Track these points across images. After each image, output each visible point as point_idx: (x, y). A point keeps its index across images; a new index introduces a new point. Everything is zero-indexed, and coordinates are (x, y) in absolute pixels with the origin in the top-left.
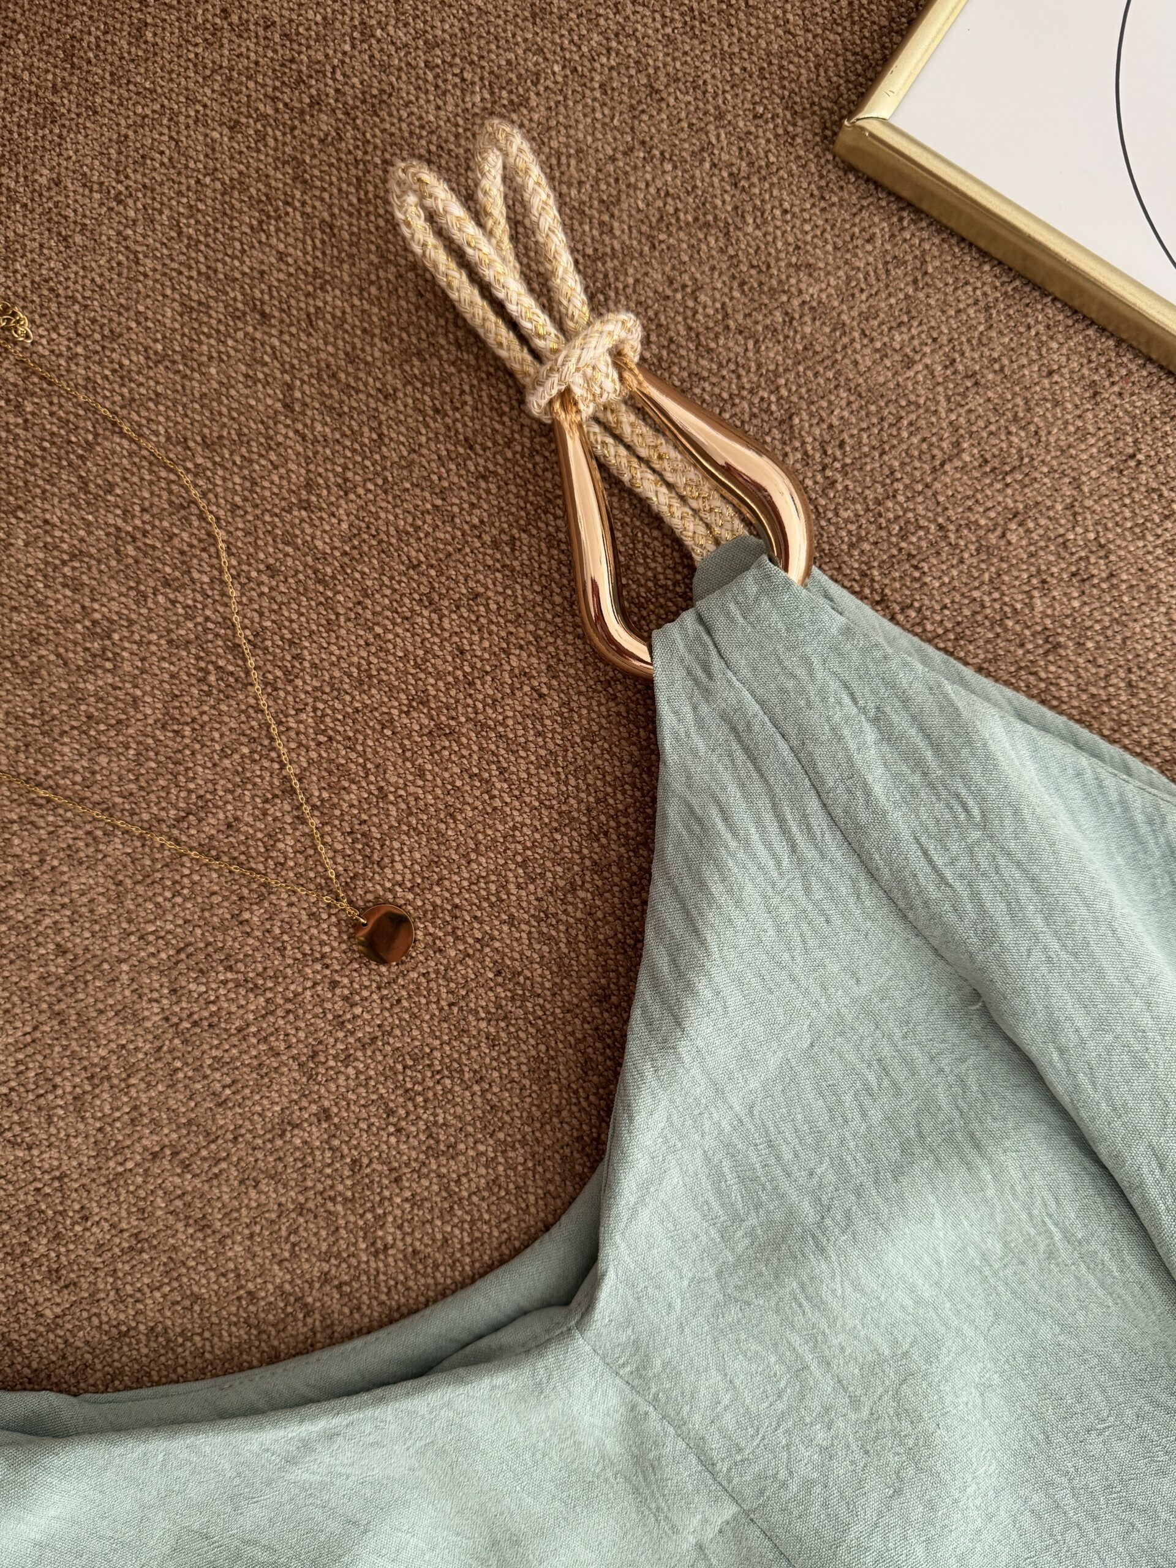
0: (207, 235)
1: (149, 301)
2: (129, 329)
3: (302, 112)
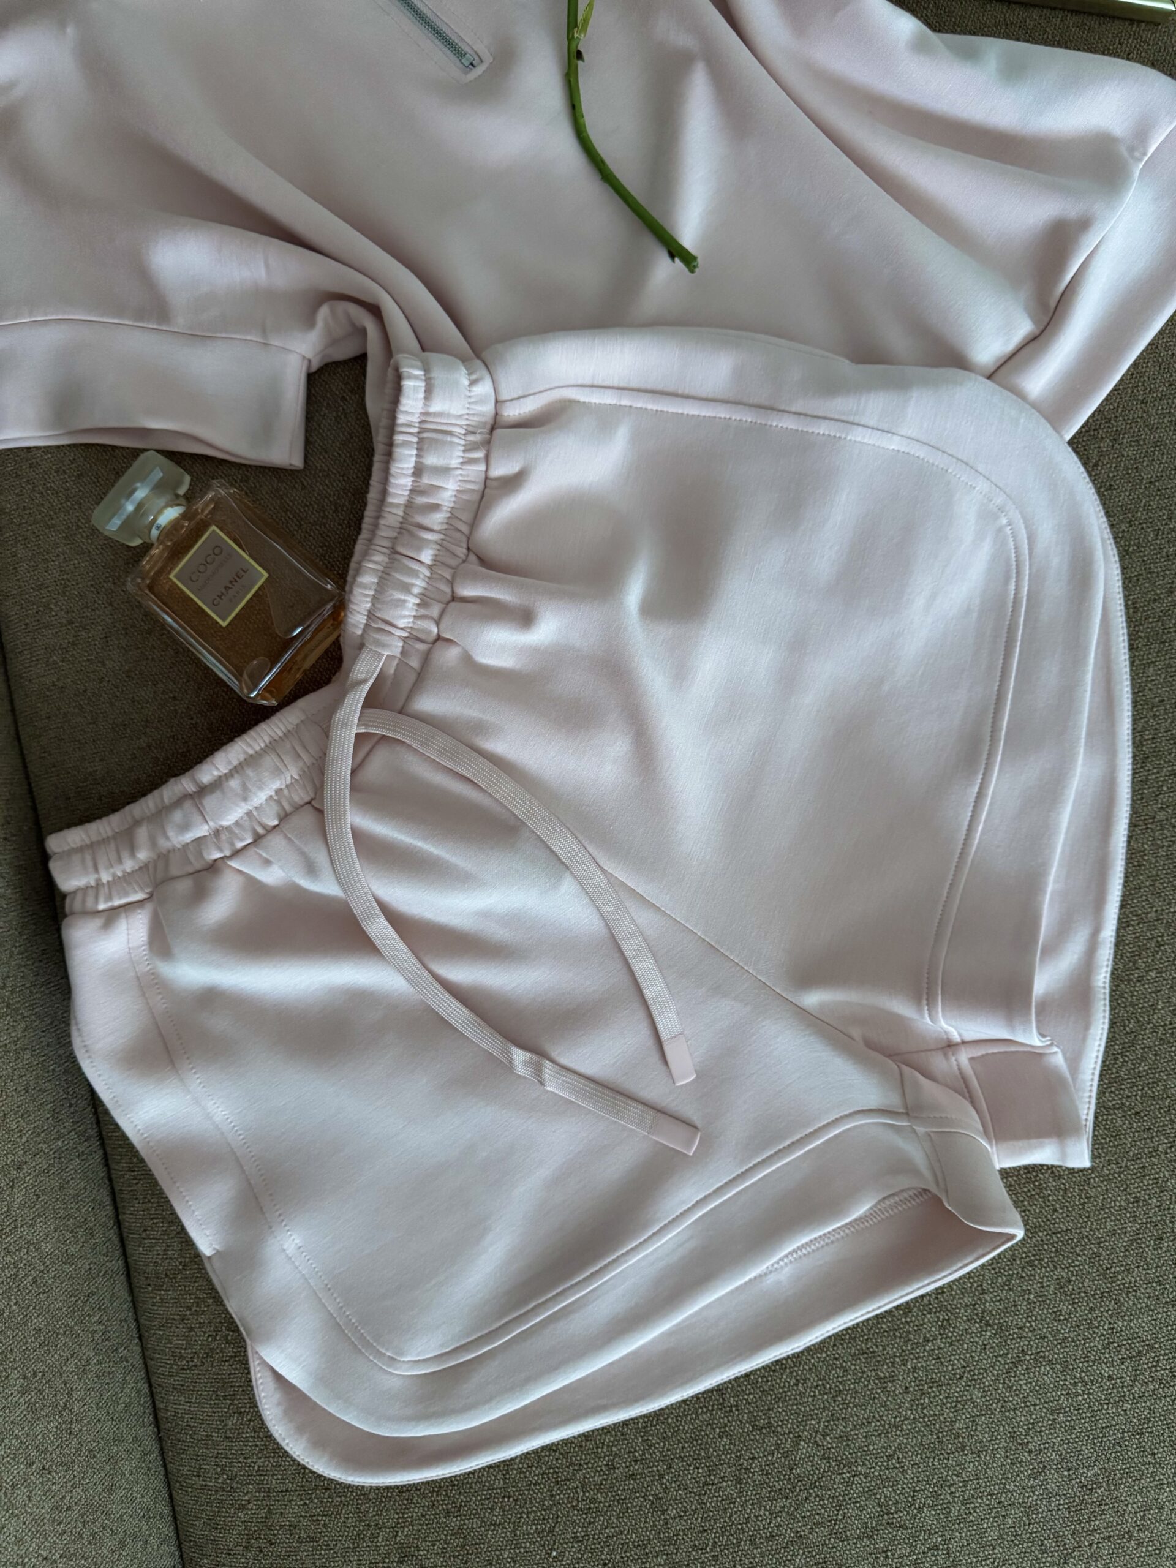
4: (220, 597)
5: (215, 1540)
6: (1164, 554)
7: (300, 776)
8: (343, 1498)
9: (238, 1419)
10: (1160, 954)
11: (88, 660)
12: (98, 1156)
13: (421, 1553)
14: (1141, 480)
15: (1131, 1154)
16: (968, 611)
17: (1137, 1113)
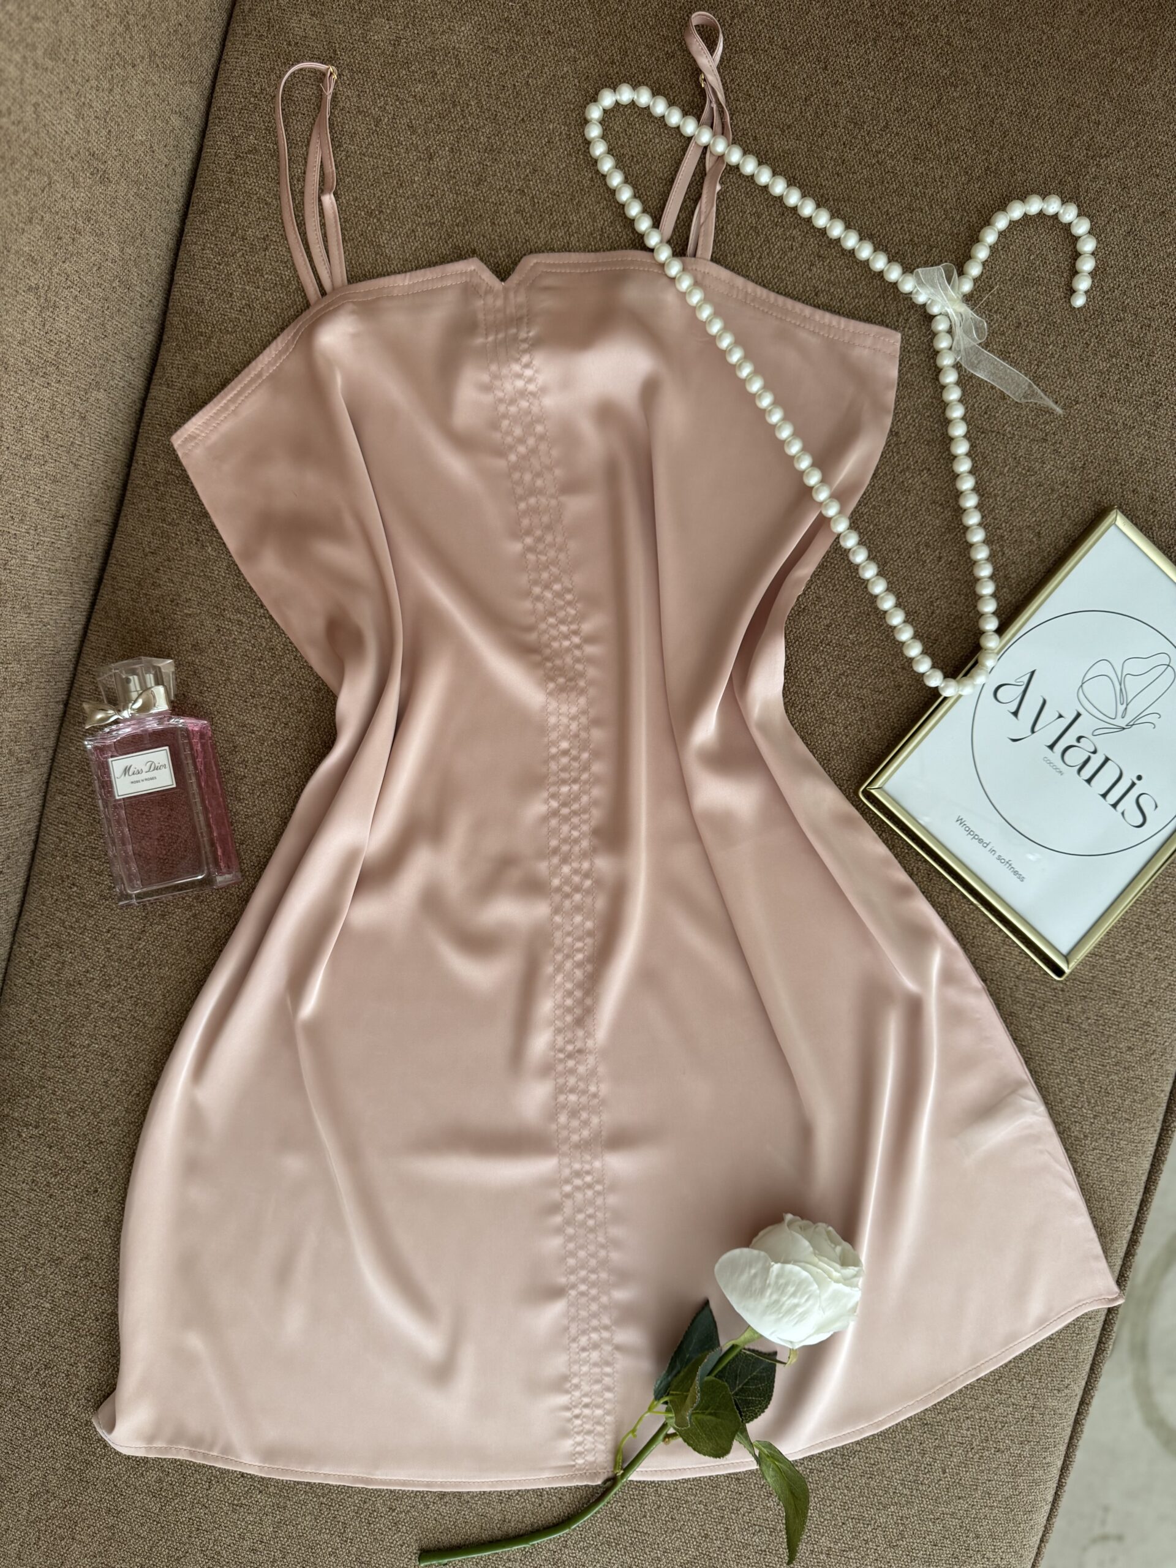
0: (834, 28)
1: (799, 29)
2: (786, 30)
3: (895, 23)
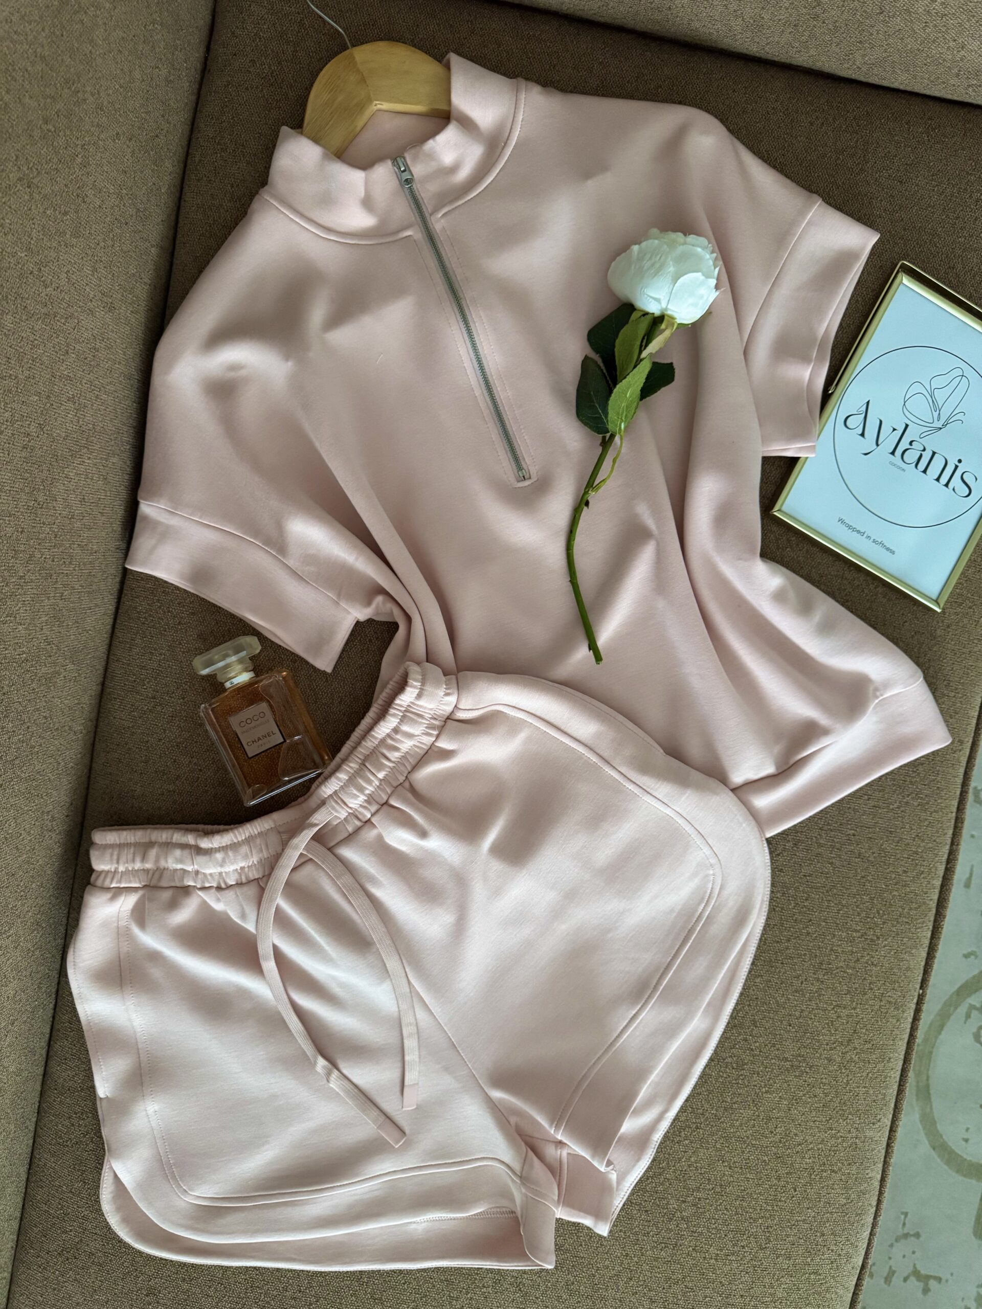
4: (253, 742)
5: (42, 1243)
6: (794, 918)
7: (258, 862)
8: (127, 1250)
9: (82, 1185)
10: (696, 1133)
11: (156, 725)
12: (52, 1006)
13: (161, 1295)
14: (800, 872)
15: (634, 1230)
16: (672, 911)
17: (646, 1211)
